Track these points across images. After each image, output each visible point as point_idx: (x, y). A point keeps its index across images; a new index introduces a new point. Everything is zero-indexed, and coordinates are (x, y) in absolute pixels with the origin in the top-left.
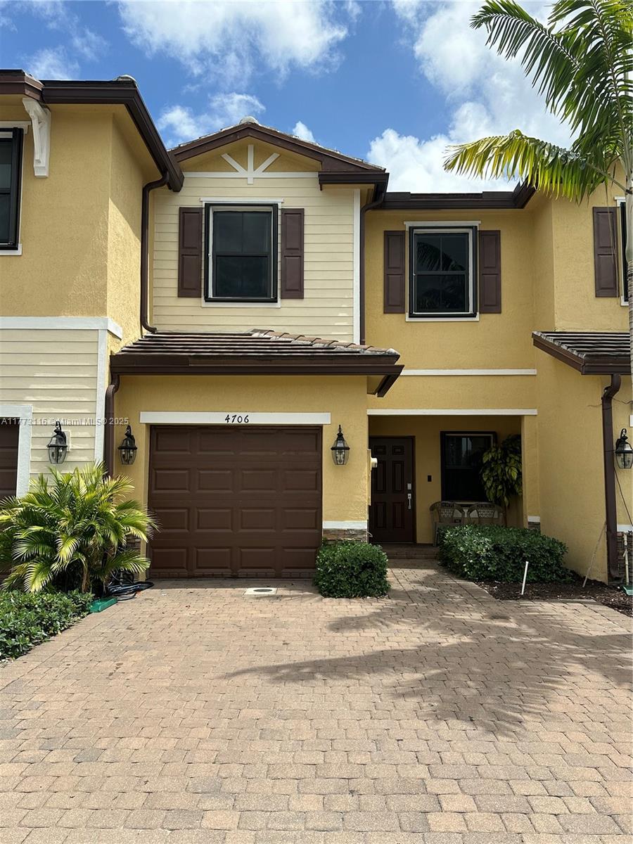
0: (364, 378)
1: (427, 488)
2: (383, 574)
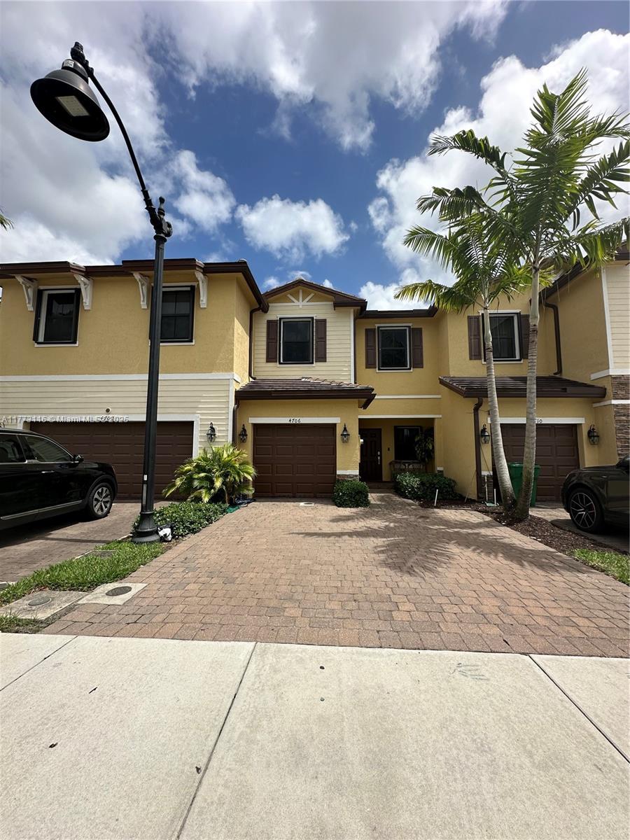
0: (356, 400)
1: (388, 454)
2: (367, 496)
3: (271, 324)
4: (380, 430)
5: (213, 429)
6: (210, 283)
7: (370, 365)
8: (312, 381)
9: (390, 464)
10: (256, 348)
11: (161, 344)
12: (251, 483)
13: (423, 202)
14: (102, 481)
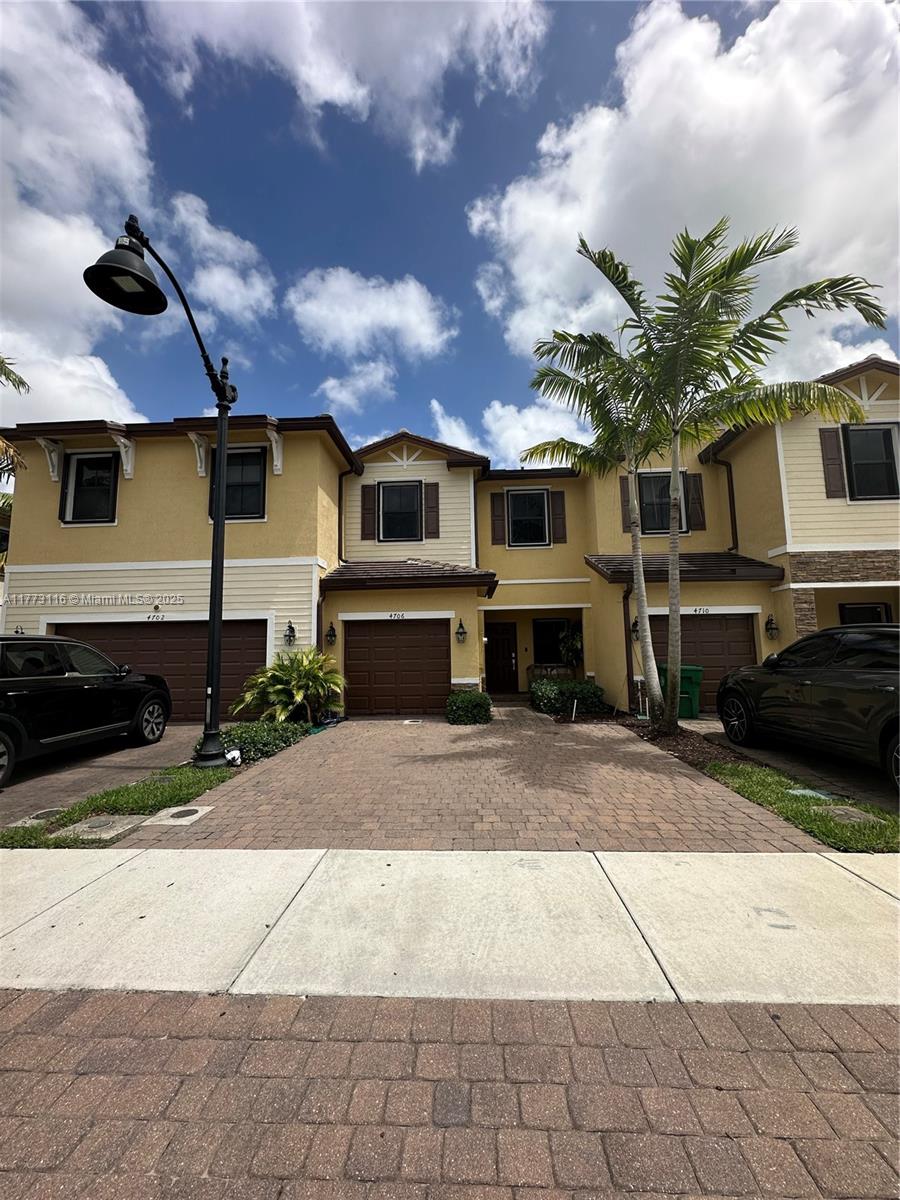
0: (475, 588)
1: (524, 656)
2: (488, 710)
3: (367, 491)
4: (515, 624)
5: (291, 629)
6: (286, 444)
7: (497, 540)
8: (420, 564)
9: (528, 669)
10: (347, 521)
11: (226, 522)
12: (342, 697)
13: (540, 347)
14: (154, 697)
